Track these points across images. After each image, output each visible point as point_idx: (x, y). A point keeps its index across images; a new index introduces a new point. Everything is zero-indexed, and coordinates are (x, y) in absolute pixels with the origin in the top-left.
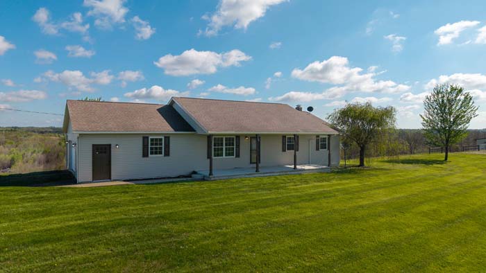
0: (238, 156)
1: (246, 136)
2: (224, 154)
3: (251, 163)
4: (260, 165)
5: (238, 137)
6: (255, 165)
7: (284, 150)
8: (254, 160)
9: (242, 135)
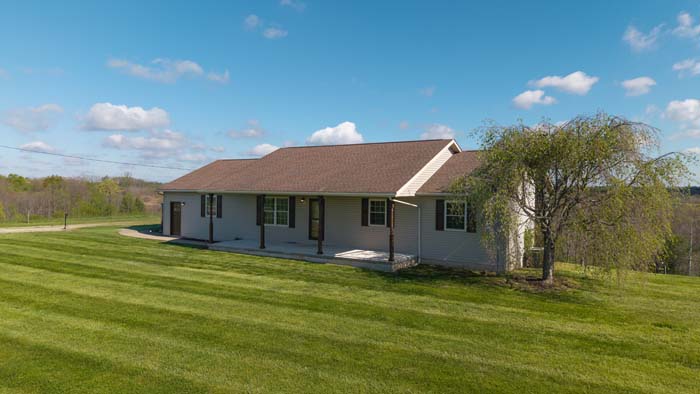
0: (292, 225)
1: (303, 197)
2: (275, 221)
3: (311, 237)
4: (323, 243)
5: (293, 198)
6: (316, 242)
7: (364, 223)
8: (316, 235)
9: (299, 196)
